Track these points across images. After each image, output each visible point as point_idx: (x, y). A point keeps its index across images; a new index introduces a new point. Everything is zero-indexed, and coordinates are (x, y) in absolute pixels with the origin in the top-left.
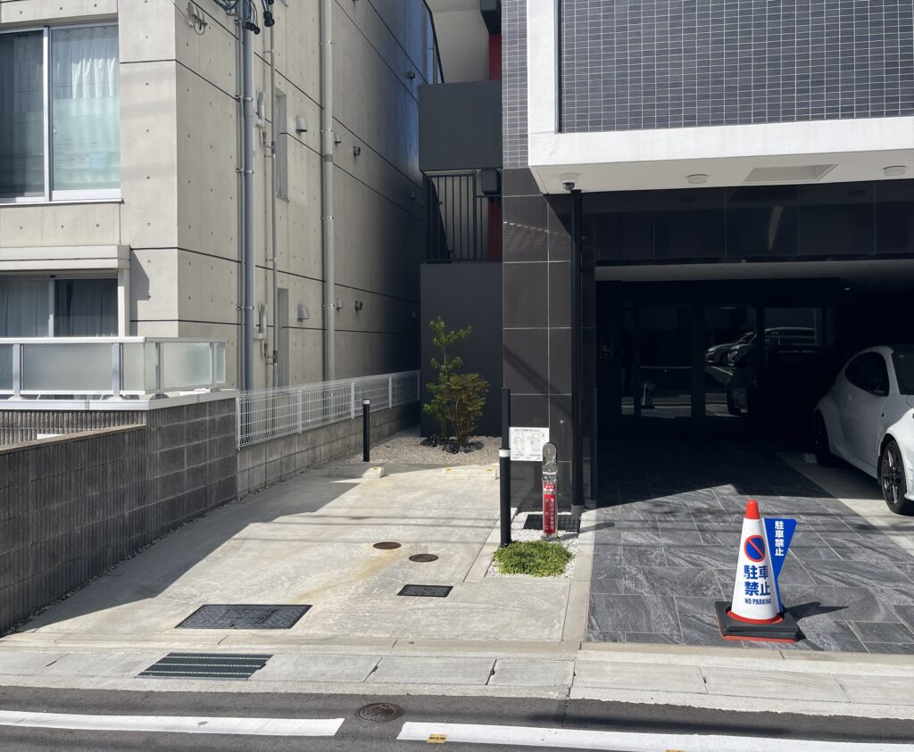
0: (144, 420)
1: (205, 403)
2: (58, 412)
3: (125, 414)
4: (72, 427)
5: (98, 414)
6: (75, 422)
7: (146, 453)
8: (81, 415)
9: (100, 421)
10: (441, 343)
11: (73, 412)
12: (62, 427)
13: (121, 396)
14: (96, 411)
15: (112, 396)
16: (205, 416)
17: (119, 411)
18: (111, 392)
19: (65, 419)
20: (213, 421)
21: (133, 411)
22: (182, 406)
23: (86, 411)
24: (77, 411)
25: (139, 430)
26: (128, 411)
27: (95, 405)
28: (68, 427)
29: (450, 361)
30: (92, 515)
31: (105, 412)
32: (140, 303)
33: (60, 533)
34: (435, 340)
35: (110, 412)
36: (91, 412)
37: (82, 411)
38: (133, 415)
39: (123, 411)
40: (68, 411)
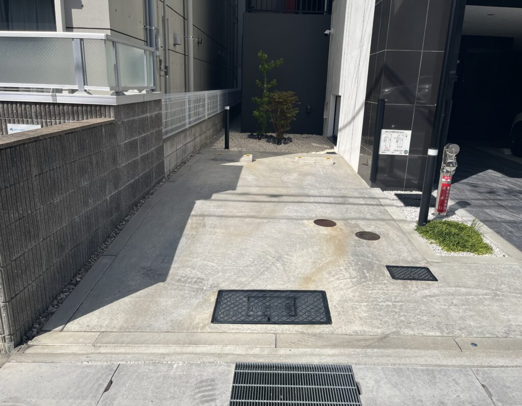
0: (112, 114)
1: (147, 102)
2: (26, 103)
3: (93, 108)
4: (41, 118)
5: (65, 107)
6: (43, 114)
7: (116, 145)
8: (49, 107)
9: (68, 114)
10: (264, 69)
11: (40, 104)
12: (31, 118)
13: (85, 91)
14: (63, 104)
15: (77, 90)
16: (147, 113)
17: (87, 105)
18: (75, 87)
19: (33, 111)
20: (151, 117)
21: (101, 106)
22: (135, 104)
23: (54, 104)
24: (45, 104)
25: (110, 123)
26: (96, 106)
27: (62, 99)
28: (37, 118)
29: (268, 83)
30: (86, 204)
31: (73, 105)
32: (75, 12)
33: (64, 225)
34: (260, 66)
35: (78, 105)
36: (59, 104)
37: (49, 104)
38: (100, 110)
39: (91, 105)
40: (36, 104)
